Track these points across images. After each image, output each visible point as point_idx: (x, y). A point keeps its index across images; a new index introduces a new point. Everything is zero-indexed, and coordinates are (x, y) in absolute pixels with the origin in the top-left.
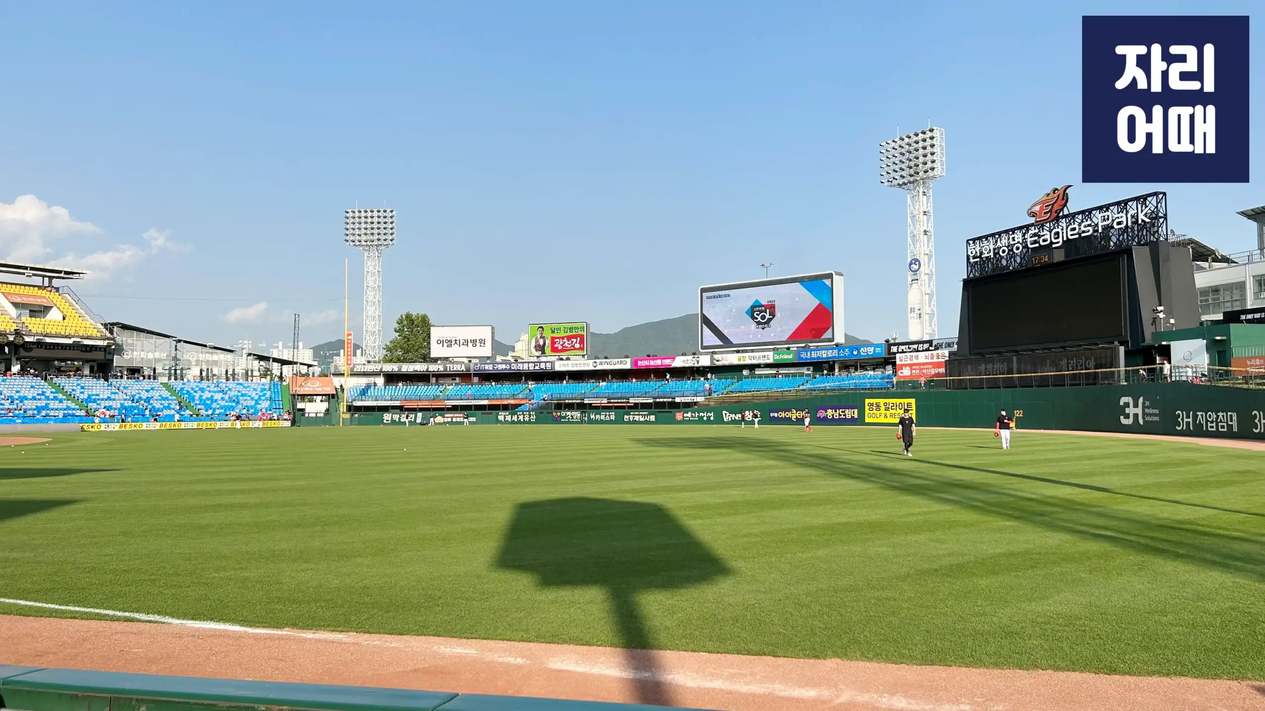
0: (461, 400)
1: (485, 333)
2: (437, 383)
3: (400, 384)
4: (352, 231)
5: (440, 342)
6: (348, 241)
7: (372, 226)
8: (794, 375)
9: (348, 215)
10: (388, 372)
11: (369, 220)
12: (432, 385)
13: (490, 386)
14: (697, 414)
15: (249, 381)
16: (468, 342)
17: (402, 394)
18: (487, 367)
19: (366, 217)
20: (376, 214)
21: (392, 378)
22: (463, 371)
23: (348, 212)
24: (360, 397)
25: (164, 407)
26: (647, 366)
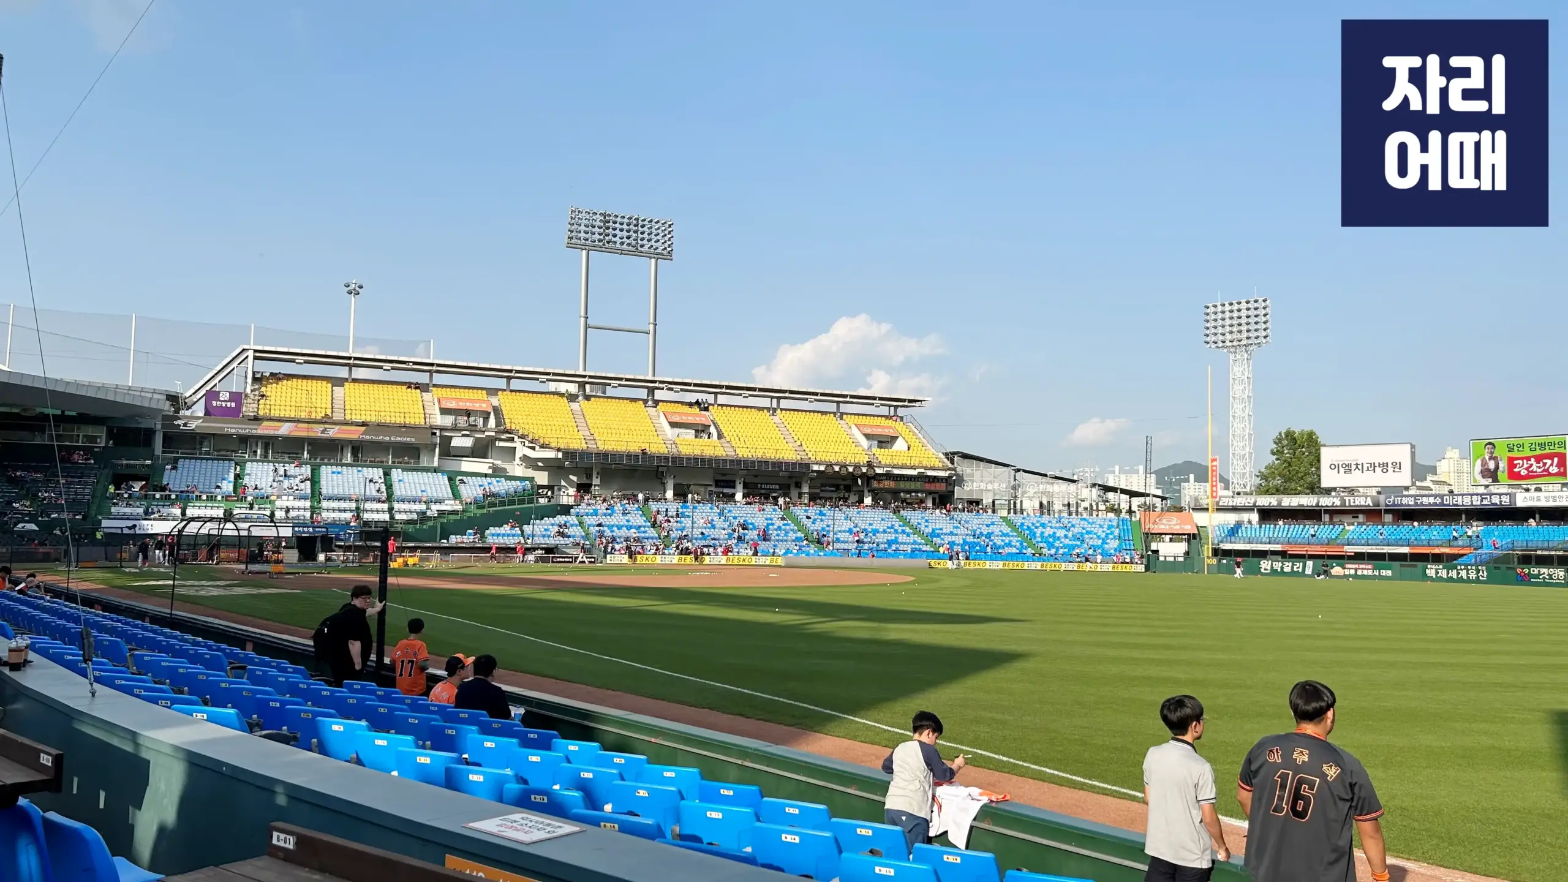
0: (1368, 545)
1: (1401, 454)
2: (1331, 522)
3: (1281, 523)
4: (1213, 331)
5: (1333, 466)
6: (1208, 343)
7: (1239, 321)
9: (1208, 311)
10: (1264, 506)
11: (1236, 314)
12: (1324, 524)
13: (1411, 527)
15: (1094, 515)
16: (1375, 466)
17: (1284, 536)
18: (1405, 501)
19: (1231, 311)
20: (1244, 306)
21: (1268, 515)
22: (1369, 506)
23: (1208, 308)
24: (1229, 538)
25: (1005, 544)
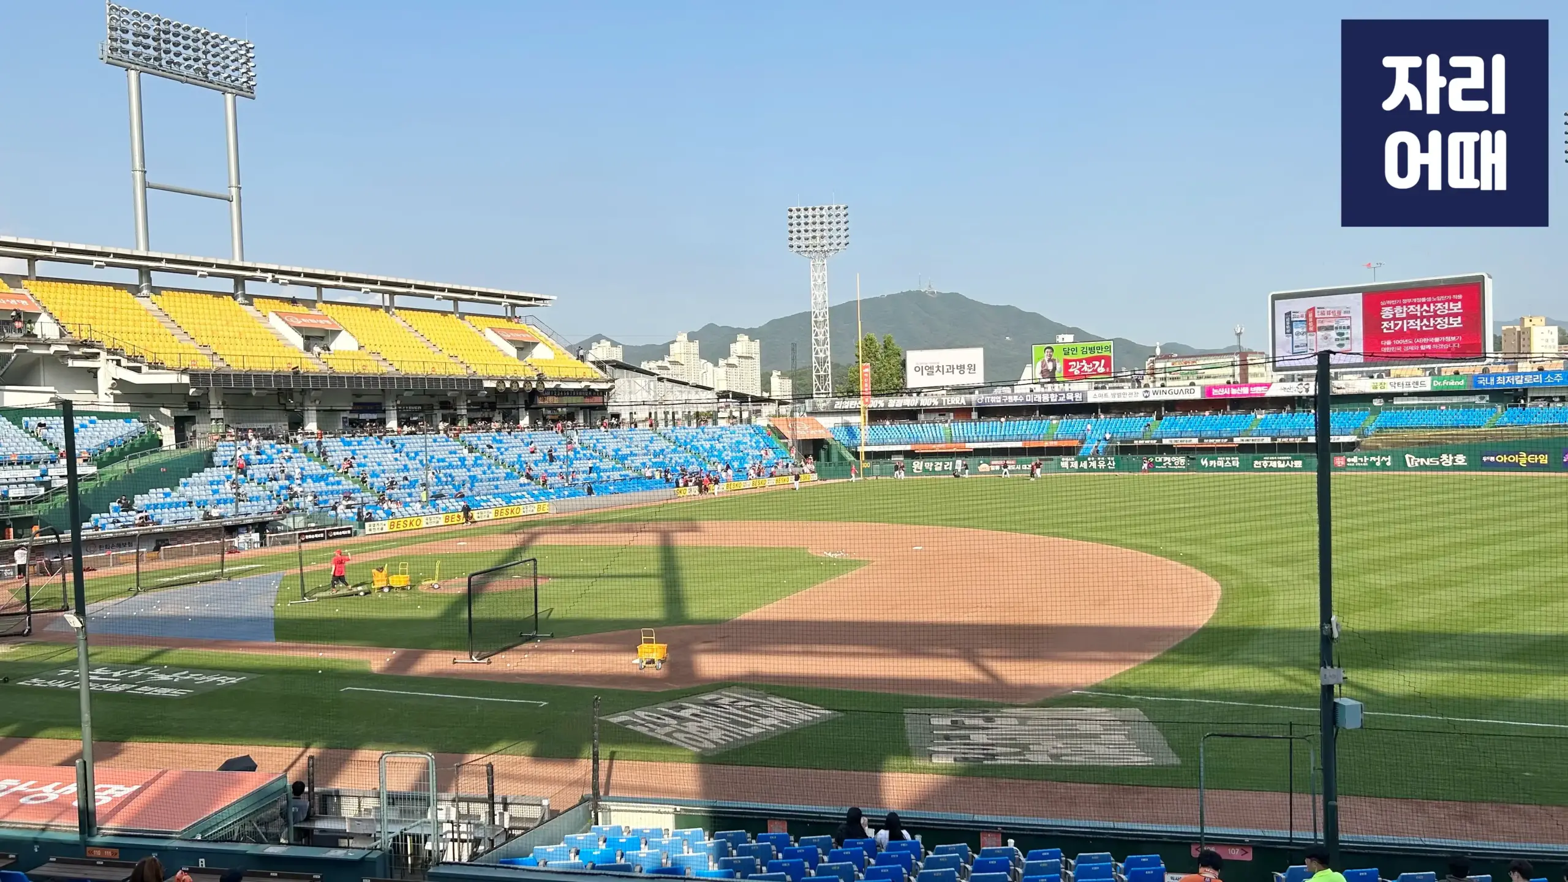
1: (974, 356)
2: (927, 421)
3: (887, 423)
5: (917, 369)
6: (790, 247)
7: (822, 227)
8: (1468, 406)
9: (792, 214)
10: (873, 408)
11: (818, 220)
12: (924, 423)
13: (1002, 423)
14: (1366, 459)
16: (953, 368)
18: (990, 399)
19: (814, 216)
20: (826, 212)
21: (876, 416)
22: (963, 404)
23: (792, 211)
26: (1226, 395)
